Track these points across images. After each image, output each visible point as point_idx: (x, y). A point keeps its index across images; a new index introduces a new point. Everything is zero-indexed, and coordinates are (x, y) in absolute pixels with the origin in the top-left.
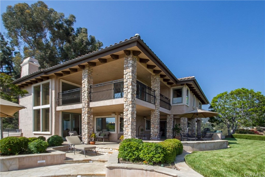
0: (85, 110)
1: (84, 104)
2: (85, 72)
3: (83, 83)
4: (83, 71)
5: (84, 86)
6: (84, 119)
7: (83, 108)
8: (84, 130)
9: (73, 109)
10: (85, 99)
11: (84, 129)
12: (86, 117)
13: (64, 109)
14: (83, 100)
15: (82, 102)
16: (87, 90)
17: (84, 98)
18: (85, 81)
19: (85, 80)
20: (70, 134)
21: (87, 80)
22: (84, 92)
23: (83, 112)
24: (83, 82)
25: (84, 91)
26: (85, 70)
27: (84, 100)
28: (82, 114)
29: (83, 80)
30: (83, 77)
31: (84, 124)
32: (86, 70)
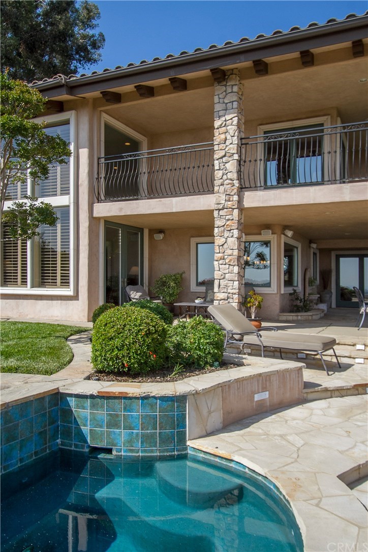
0: (227, 217)
1: (223, 197)
2: (225, 91)
3: (220, 127)
4: (219, 89)
5: (223, 136)
6: (222, 245)
7: (219, 210)
8: (223, 283)
9: (169, 211)
10: (228, 181)
11: (224, 278)
12: (230, 240)
13: (129, 213)
14: (217, 183)
15: (216, 189)
16: (235, 151)
17: (225, 177)
18: (225, 121)
19: (228, 117)
20: (132, 296)
21: (235, 120)
22: (222, 158)
23: (218, 223)
24: (217, 123)
25: (224, 154)
26: (226, 86)
27: (222, 185)
28: (216, 230)
29: (220, 117)
30: (218, 107)
31: (221, 262)
32: (232, 85)
